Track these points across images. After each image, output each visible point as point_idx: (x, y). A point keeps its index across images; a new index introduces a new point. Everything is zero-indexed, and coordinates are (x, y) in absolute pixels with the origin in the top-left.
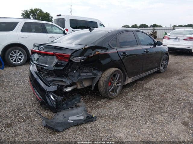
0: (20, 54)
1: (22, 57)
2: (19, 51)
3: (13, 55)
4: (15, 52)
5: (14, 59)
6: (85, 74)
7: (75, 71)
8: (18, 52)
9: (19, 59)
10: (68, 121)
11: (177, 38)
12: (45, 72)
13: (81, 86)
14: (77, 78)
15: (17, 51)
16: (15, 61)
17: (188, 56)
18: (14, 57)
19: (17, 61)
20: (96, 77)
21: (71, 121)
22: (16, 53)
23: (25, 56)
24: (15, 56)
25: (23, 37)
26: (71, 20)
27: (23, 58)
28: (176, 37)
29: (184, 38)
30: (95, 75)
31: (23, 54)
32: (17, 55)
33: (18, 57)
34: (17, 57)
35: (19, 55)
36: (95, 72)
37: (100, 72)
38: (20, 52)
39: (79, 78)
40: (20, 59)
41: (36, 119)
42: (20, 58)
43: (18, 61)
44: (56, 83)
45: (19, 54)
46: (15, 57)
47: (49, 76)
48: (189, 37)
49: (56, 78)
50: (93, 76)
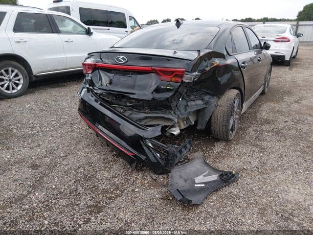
0: (16, 75)
1: (19, 80)
2: (14, 69)
3: (3, 77)
4: (7, 71)
5: (6, 85)
6: (193, 103)
7: (181, 99)
8: (13, 71)
9: (15, 83)
10: (196, 185)
11: (264, 39)
12: (128, 104)
13: (184, 125)
14: (186, 111)
15: (10, 69)
16: (8, 89)
17: (279, 67)
18: (5, 81)
19: (11, 88)
20: (207, 106)
21: (199, 185)
22: (8, 74)
23: (25, 78)
24: (7, 78)
25: (19, 42)
26: (81, 9)
27: (22, 81)
28: (262, 37)
29: (274, 39)
30: (207, 103)
31: (22, 74)
32: (11, 77)
33: (13, 81)
34: (10, 80)
35: (15, 77)
36: (207, 98)
37: (215, 97)
38: (16, 71)
39: (187, 111)
40: (17, 85)
41: (136, 190)
42: (17, 82)
43: (13, 89)
44: (148, 122)
45: (14, 74)
46: (7, 80)
47: (135, 110)
48: (281, 37)
49: (150, 113)
50: (205, 106)
